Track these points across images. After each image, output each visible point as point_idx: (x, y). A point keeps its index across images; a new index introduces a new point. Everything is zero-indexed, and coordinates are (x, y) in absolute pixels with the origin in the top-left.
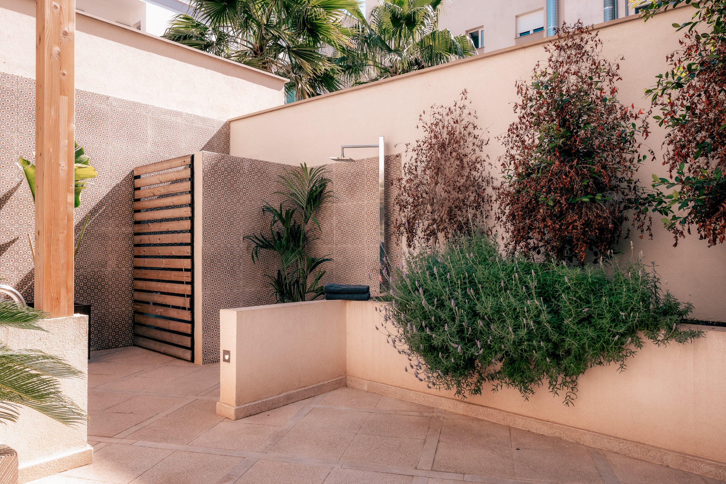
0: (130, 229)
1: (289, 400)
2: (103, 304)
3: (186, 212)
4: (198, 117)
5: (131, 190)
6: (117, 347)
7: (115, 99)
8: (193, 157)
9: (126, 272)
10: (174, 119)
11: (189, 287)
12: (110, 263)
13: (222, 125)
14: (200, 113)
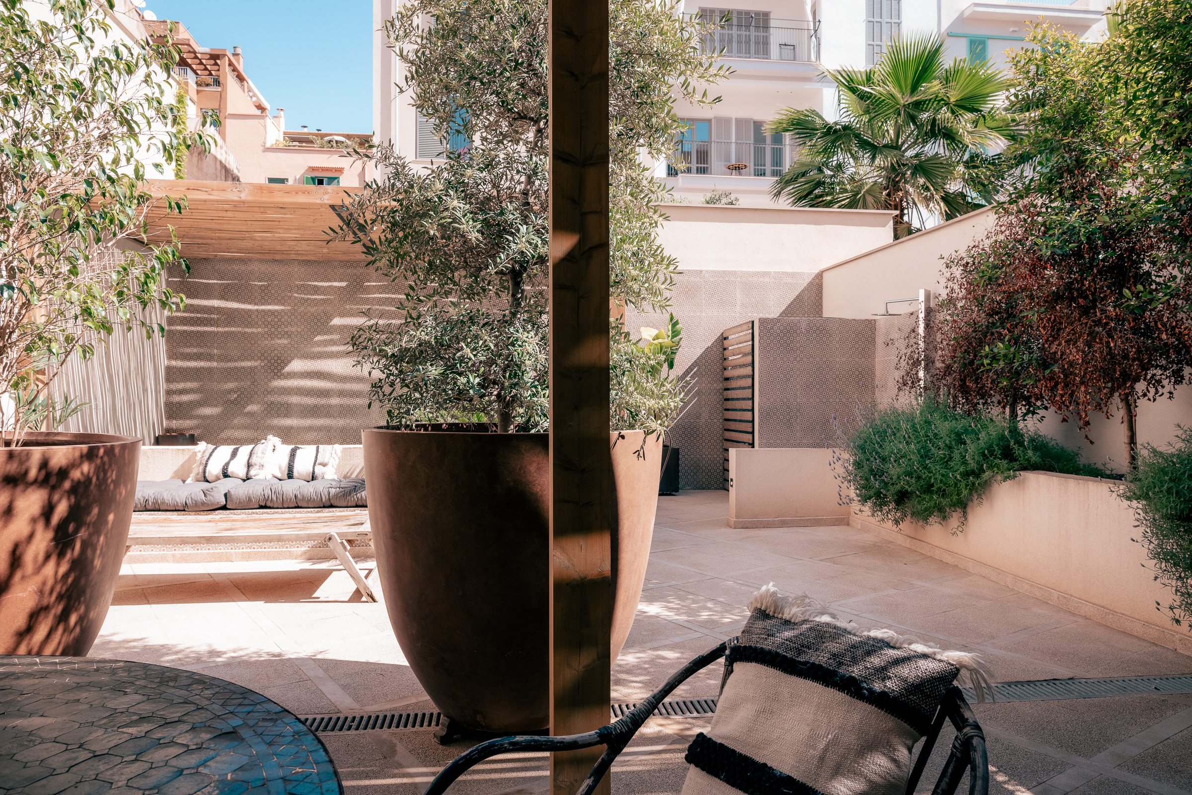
0: (721, 385)
1: (783, 524)
2: (698, 450)
3: (748, 370)
4: (787, 273)
5: (721, 350)
6: (709, 489)
7: (707, 271)
8: (753, 322)
9: (717, 424)
10: (761, 280)
11: (750, 436)
12: (704, 415)
13: (813, 276)
14: (789, 269)
